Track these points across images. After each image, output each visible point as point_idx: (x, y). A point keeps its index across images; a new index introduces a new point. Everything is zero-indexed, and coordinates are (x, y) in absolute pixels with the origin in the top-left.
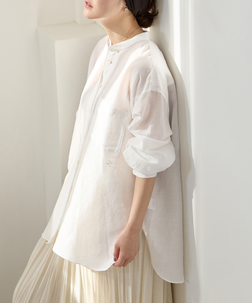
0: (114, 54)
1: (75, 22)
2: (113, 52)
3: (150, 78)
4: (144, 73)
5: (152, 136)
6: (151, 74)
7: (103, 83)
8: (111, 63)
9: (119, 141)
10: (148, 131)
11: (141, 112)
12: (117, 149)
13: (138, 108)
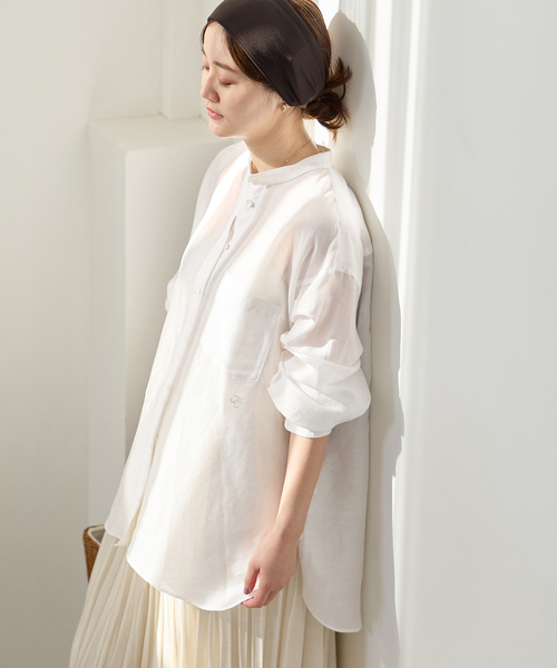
0: (260, 190)
1: (161, 114)
2: (258, 187)
3: (335, 247)
4: (323, 237)
5: (332, 357)
6: (338, 240)
7: (233, 243)
8: (253, 206)
9: (259, 360)
10: (327, 349)
11: (314, 313)
12: (253, 375)
13: (308, 304)
